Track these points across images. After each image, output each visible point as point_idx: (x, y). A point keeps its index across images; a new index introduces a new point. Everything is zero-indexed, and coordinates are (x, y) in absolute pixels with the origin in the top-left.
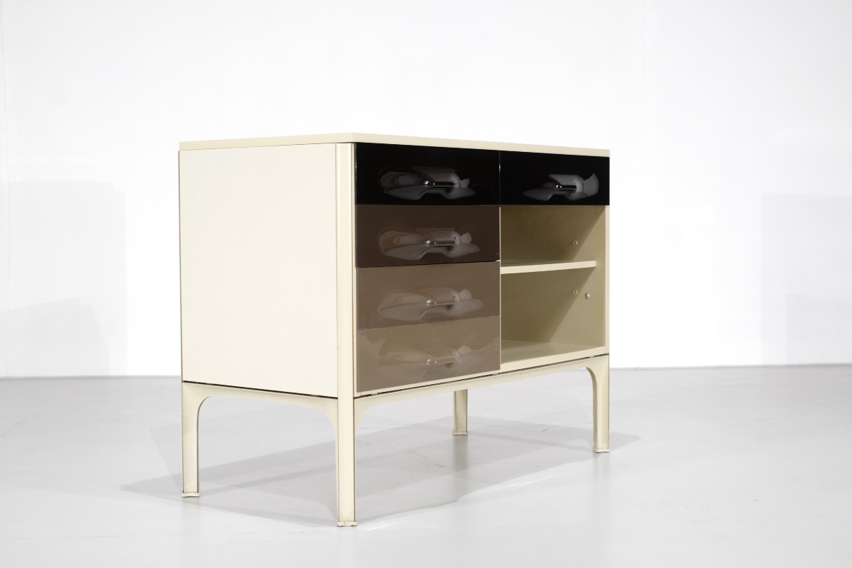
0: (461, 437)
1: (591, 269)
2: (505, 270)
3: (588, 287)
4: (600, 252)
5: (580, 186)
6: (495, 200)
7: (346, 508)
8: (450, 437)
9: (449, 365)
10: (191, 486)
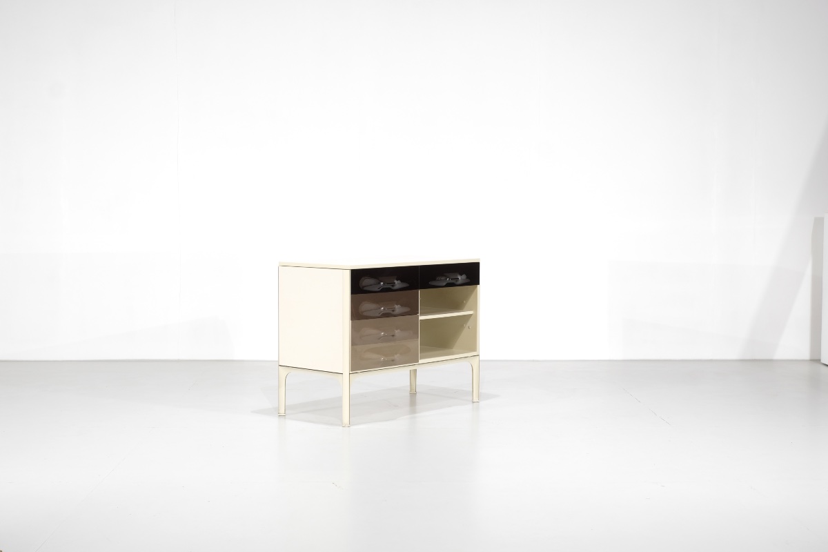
0: (413, 394)
1: (470, 316)
2: (421, 318)
3: (470, 323)
4: (475, 307)
5: (461, 278)
6: (417, 288)
7: (346, 419)
8: (408, 394)
9: (393, 360)
10: (282, 411)
